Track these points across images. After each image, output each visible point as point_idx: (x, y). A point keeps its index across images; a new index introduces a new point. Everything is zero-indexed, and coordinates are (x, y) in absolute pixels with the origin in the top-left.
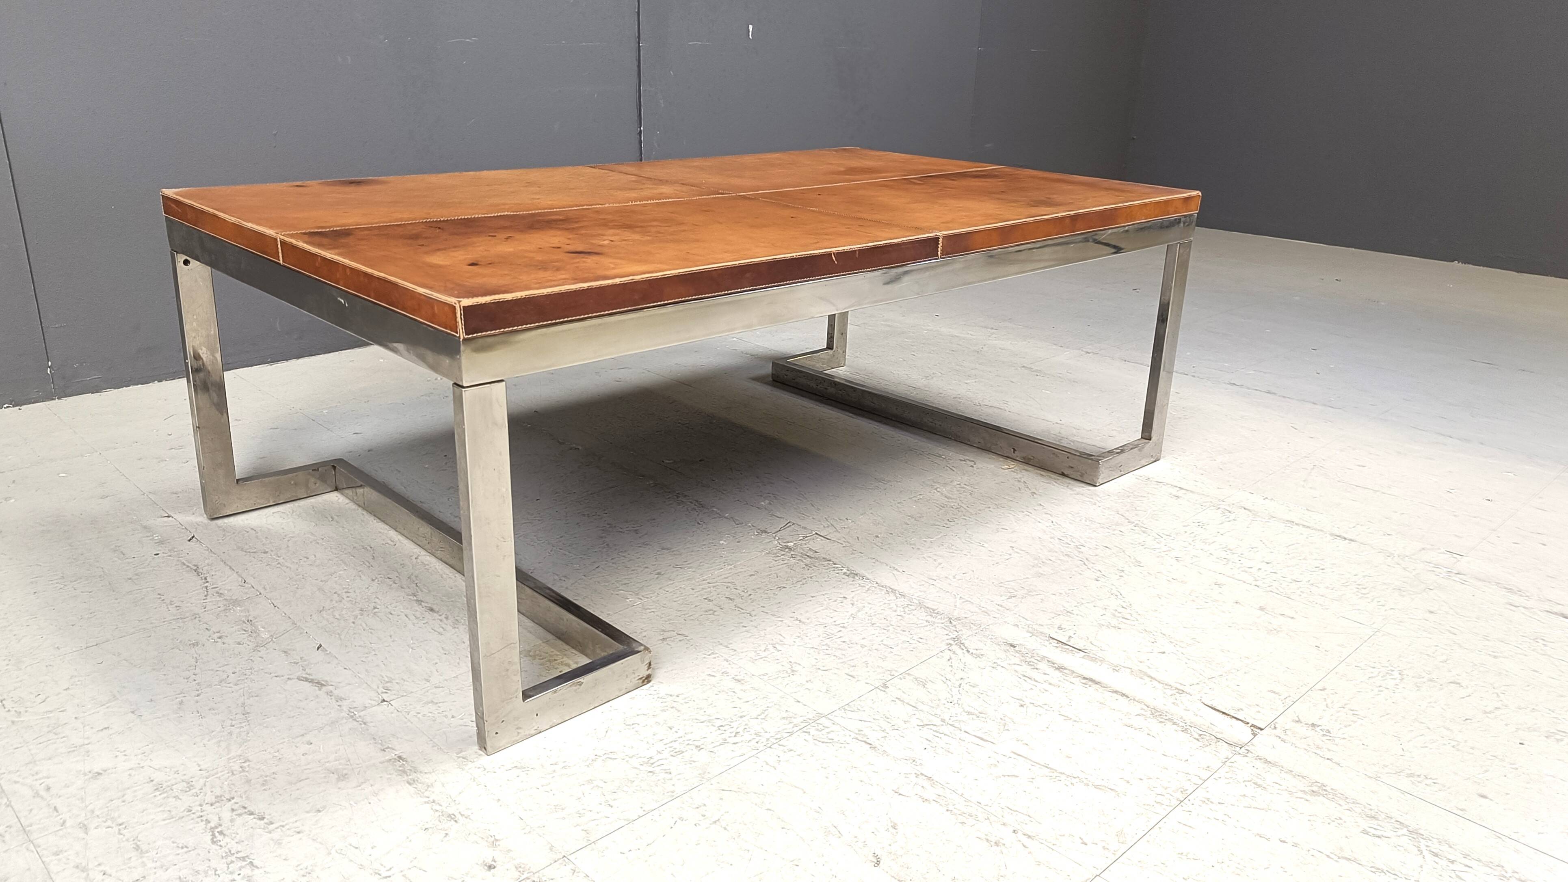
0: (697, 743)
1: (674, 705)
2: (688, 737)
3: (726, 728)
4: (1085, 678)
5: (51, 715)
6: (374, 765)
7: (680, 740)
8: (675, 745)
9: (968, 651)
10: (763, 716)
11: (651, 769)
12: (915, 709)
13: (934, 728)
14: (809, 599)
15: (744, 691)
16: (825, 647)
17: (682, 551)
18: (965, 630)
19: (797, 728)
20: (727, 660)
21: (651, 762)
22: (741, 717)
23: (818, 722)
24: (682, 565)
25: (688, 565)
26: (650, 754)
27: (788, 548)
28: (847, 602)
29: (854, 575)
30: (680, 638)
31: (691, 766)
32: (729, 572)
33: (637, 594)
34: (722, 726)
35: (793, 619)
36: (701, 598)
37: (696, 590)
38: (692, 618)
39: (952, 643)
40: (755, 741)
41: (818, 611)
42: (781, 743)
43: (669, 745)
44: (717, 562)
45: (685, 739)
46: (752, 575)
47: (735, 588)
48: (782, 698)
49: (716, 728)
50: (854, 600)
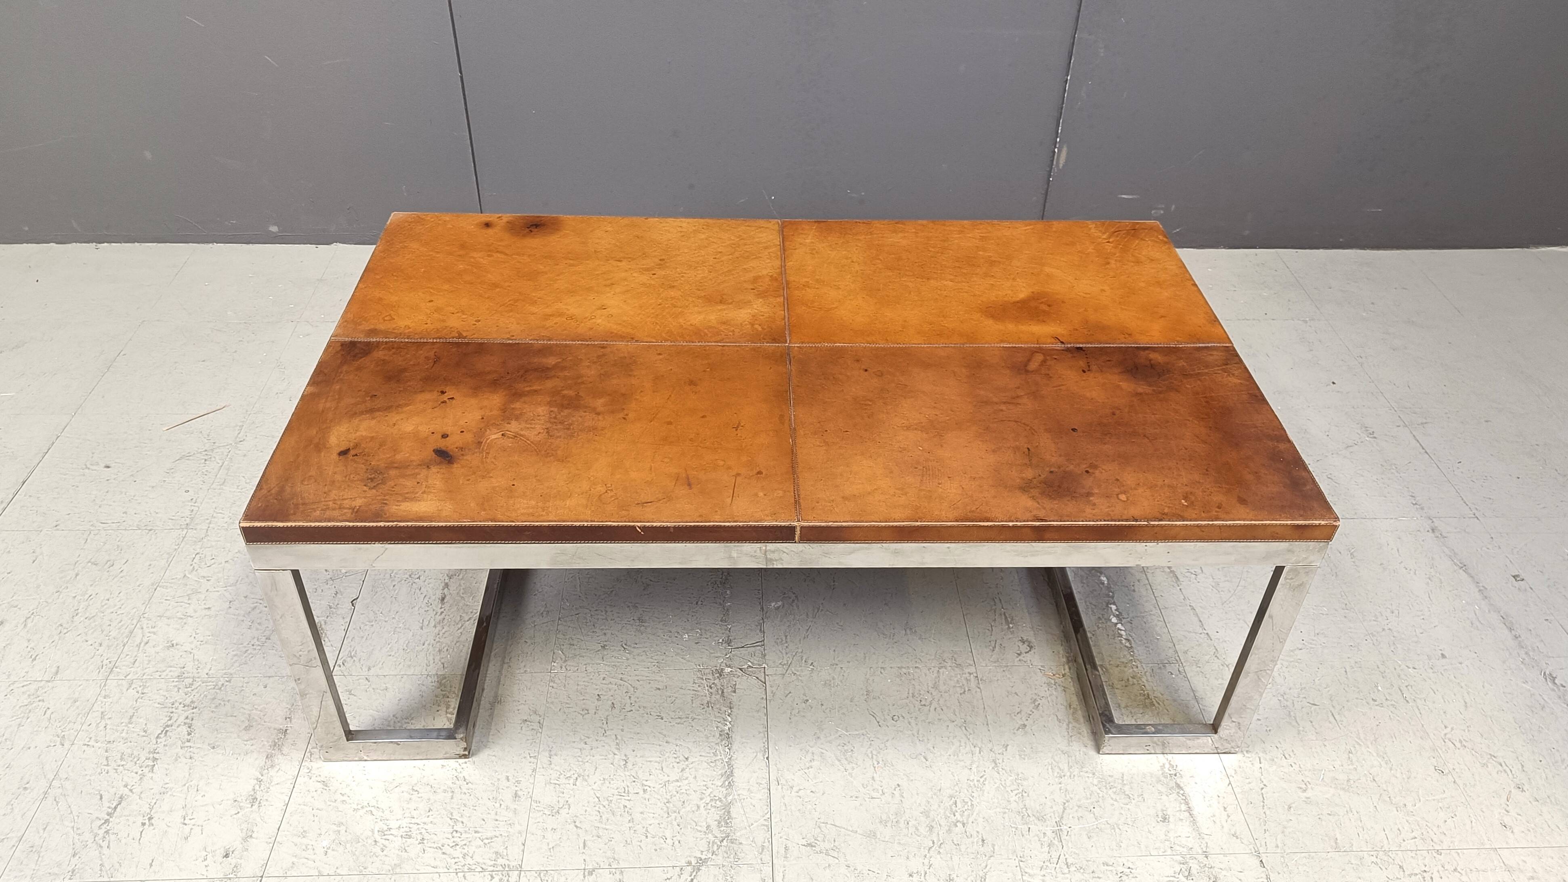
2: (429, 827)
8: (414, 827)
11: (378, 839)
15: (507, 808)
16: (606, 803)
17: (649, 630)
18: (720, 857)
19: (492, 868)
20: (534, 770)
21: (386, 833)
22: (476, 832)
23: (510, 873)
24: (629, 646)
25: (632, 649)
26: (394, 824)
27: (721, 673)
28: (683, 765)
29: (727, 737)
30: (536, 726)
31: (400, 853)
32: (648, 675)
33: (566, 661)
34: (457, 831)
35: (624, 758)
36: (597, 692)
37: (604, 682)
38: (566, 711)
39: (694, 862)
40: (456, 860)
41: (650, 761)
42: (467, 874)
43: (411, 826)
44: (655, 657)
45: (425, 827)
46: (659, 689)
47: (630, 697)
48: (520, 833)
49: (451, 830)
50: (691, 766)
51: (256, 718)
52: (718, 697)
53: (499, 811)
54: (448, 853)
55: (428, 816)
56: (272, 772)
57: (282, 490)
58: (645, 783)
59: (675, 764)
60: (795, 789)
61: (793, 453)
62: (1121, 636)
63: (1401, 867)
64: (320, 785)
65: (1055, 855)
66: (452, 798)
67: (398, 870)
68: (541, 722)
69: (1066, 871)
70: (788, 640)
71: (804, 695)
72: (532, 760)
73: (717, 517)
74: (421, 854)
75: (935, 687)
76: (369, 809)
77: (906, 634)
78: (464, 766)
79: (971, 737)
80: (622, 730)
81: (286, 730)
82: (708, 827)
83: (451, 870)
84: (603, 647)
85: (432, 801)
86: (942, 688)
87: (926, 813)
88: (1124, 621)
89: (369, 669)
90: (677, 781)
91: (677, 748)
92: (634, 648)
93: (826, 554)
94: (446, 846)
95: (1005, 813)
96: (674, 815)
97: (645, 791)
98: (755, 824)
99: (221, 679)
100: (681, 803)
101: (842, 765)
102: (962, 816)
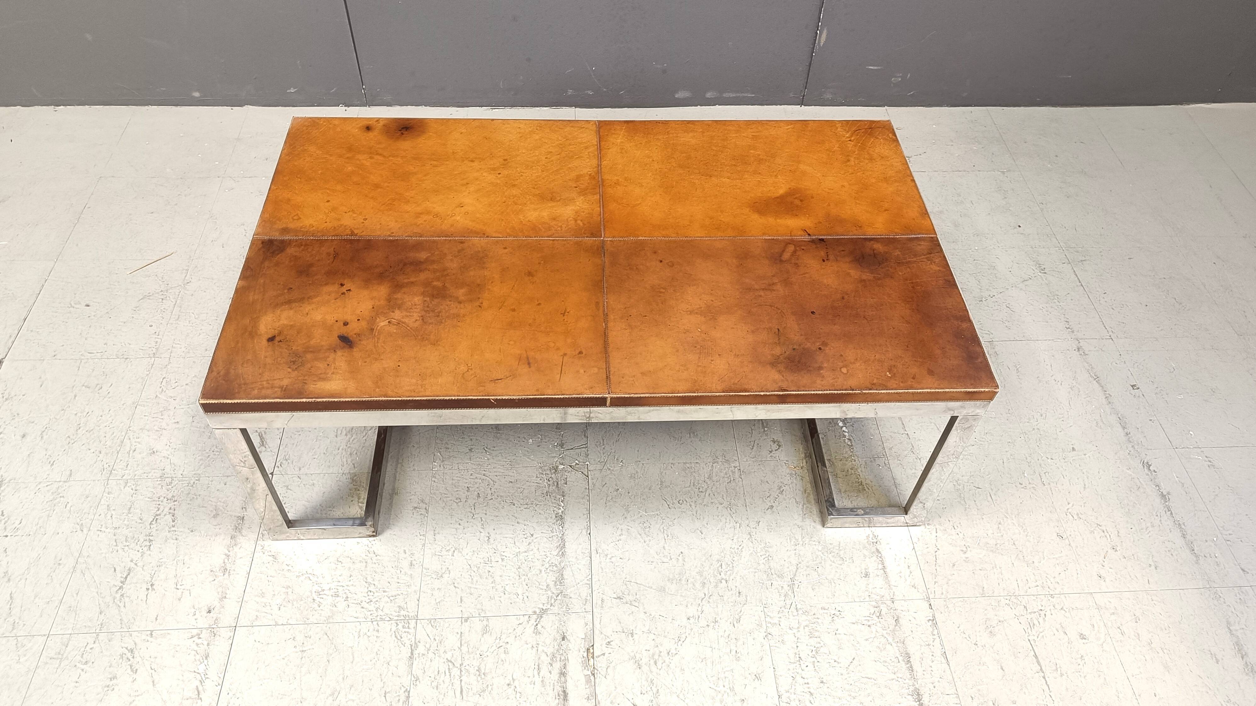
0: (349, 595)
1: (369, 561)
2: (351, 588)
3: (372, 594)
4: (564, 692)
5: (170, 400)
6: (231, 516)
7: (346, 587)
8: (341, 589)
9: (537, 625)
10: (392, 598)
11: (316, 598)
12: (460, 646)
13: (451, 666)
14: (513, 523)
15: (406, 574)
16: (475, 569)
17: (503, 436)
18: (556, 608)
19: (396, 618)
20: (424, 545)
21: (321, 593)
22: (384, 592)
23: (410, 621)
24: (490, 449)
25: (491, 452)
26: (326, 587)
27: (556, 469)
28: (529, 540)
29: (560, 518)
30: (423, 511)
31: (332, 608)
32: (503, 471)
33: (443, 461)
34: (370, 591)
35: (488, 535)
36: (466, 485)
37: (472, 477)
38: (445, 500)
39: (538, 612)
40: (372, 612)
41: (506, 537)
42: (379, 623)
43: (338, 587)
44: (508, 458)
45: (348, 588)
46: (512, 482)
47: (491, 489)
48: (415, 592)
49: (367, 591)
50: (535, 541)
51: (221, 508)
52: (554, 488)
53: (399, 576)
54: (365, 607)
55: (350, 581)
56: (236, 549)
57: (227, 373)
58: (502, 553)
59: (524, 540)
60: (609, 556)
61: (605, 335)
62: (845, 436)
63: (1025, 607)
64: (271, 558)
65: (788, 602)
66: (366, 567)
67: (331, 620)
68: (427, 508)
69: (795, 613)
70: (605, 443)
71: (616, 485)
72: (422, 537)
73: (550, 392)
74: (346, 608)
75: (710, 477)
76: (307, 576)
77: (690, 437)
78: (373, 543)
79: (734, 516)
80: (486, 514)
81: (243, 517)
82: (548, 586)
83: (368, 620)
84: (471, 450)
85: (352, 569)
86: (715, 479)
87: (700, 573)
88: (848, 424)
89: (300, 469)
90: (526, 552)
91: (525, 527)
92: (493, 450)
93: (630, 414)
94: (364, 602)
95: (755, 572)
96: (523, 578)
97: (502, 560)
98: (581, 583)
99: (193, 478)
100: (528, 569)
101: (642, 538)
102: (725, 575)
